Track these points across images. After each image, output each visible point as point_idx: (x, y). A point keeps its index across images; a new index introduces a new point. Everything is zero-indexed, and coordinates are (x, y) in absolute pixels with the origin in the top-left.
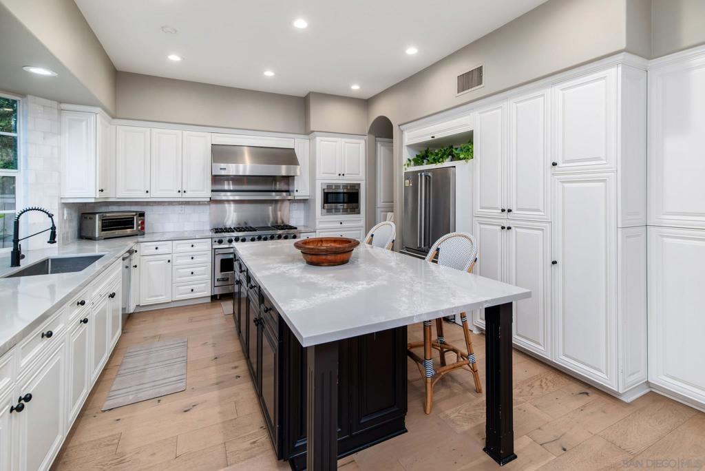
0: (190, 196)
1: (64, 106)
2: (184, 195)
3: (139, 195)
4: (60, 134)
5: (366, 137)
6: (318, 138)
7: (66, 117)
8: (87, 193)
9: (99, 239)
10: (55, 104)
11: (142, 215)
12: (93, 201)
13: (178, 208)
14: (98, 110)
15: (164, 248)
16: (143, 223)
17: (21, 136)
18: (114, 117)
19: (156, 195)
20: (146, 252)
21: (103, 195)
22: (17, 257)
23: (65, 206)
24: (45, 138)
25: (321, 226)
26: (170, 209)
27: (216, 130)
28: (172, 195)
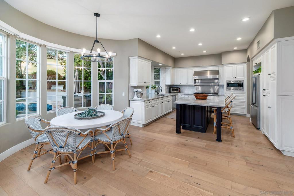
0: (189, 84)
1: (166, 68)
3: (179, 84)
4: (165, 73)
5: (247, 63)
6: (225, 66)
7: (166, 69)
8: (169, 84)
9: (172, 93)
10: (164, 68)
11: (180, 88)
13: (188, 87)
14: (170, 67)
15: (183, 96)
16: (180, 90)
17: (160, 74)
18: (174, 68)
19: (182, 84)
20: (179, 96)
21: (172, 84)
22: (158, 93)
23: (166, 86)
24: (163, 74)
25: (227, 94)
26: (186, 87)
27: (195, 67)
28: (185, 84)
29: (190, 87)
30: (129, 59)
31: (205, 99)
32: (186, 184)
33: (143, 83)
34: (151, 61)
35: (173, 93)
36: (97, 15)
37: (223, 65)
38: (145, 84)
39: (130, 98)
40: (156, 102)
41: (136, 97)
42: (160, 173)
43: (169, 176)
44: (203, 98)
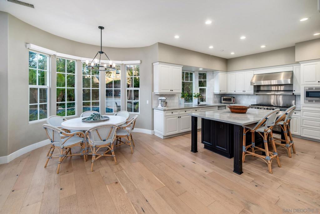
0: (247, 92)
1: (214, 72)
2: (245, 92)
3: (233, 92)
4: (213, 78)
6: (302, 65)
7: (214, 74)
8: (217, 91)
10: (212, 72)
11: (234, 98)
12: (219, 93)
13: (246, 97)
16: (234, 100)
18: (227, 72)
19: (238, 92)
21: (221, 92)
23: (215, 94)
24: (210, 80)
25: (304, 108)
26: (244, 97)
27: (256, 69)
28: (241, 92)
29: (250, 97)
30: (153, 66)
31: (245, 113)
32: (132, 206)
33: (169, 91)
34: (182, 66)
35: (224, 103)
36: (101, 28)
37: (298, 63)
38: (172, 92)
39: (154, 106)
40: (184, 112)
41: (160, 106)
42: (123, 187)
43: (126, 192)
44: (239, 111)
